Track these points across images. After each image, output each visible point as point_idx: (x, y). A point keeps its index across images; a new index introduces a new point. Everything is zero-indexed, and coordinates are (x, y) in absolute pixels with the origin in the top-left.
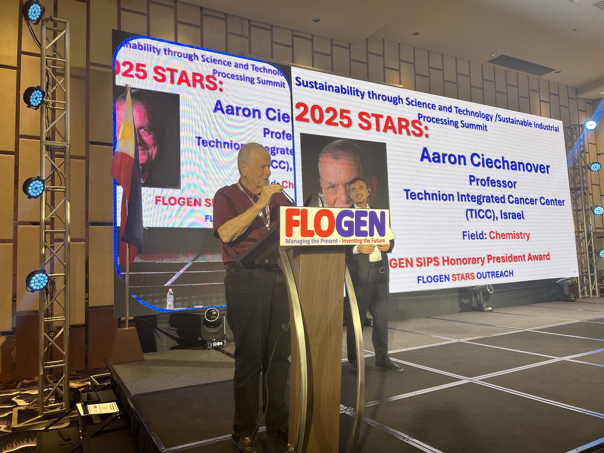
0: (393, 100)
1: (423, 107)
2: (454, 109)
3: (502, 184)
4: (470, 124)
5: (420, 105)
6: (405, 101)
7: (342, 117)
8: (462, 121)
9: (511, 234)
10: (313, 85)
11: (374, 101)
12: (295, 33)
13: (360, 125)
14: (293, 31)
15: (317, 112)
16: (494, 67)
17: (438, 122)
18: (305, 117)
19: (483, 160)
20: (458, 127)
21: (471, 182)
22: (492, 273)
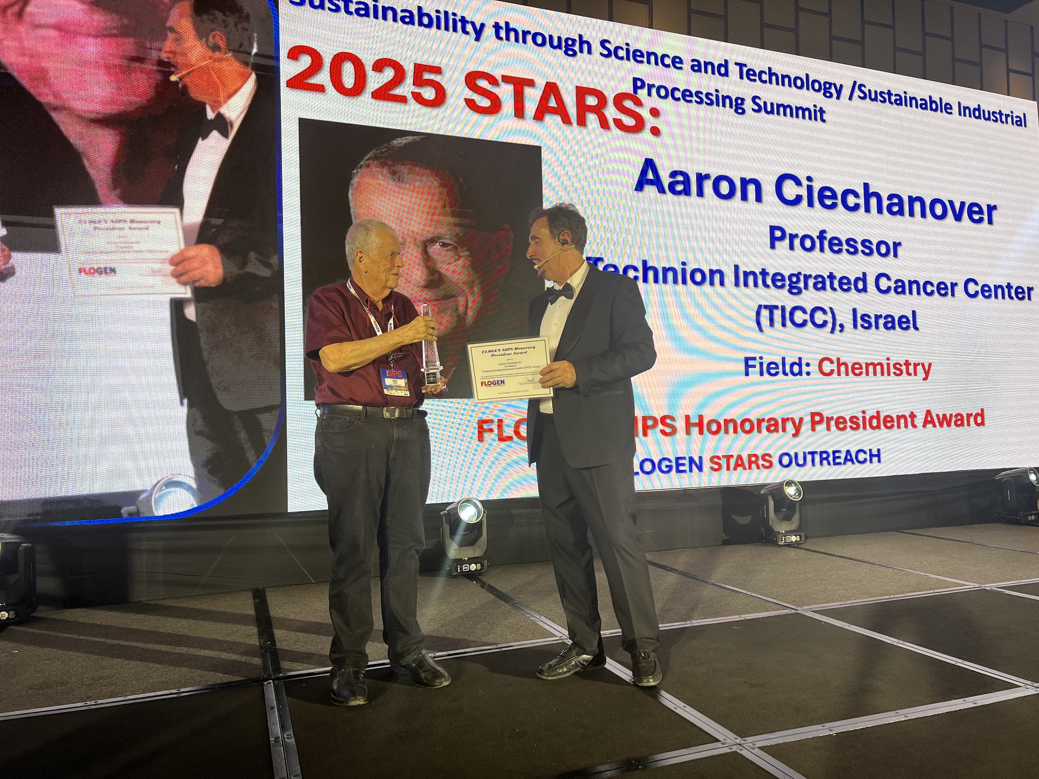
0: (564, 44)
1: (649, 62)
2: (734, 70)
3: (860, 248)
4: (779, 106)
5: (639, 58)
6: (597, 48)
7: (419, 81)
8: (755, 98)
9: (881, 364)
10: (342, 5)
11: (512, 48)
13: (470, 103)
15: (348, 70)
17: (688, 98)
18: (313, 80)
19: (810, 189)
20: (744, 112)
21: (773, 240)
22: (821, 456)
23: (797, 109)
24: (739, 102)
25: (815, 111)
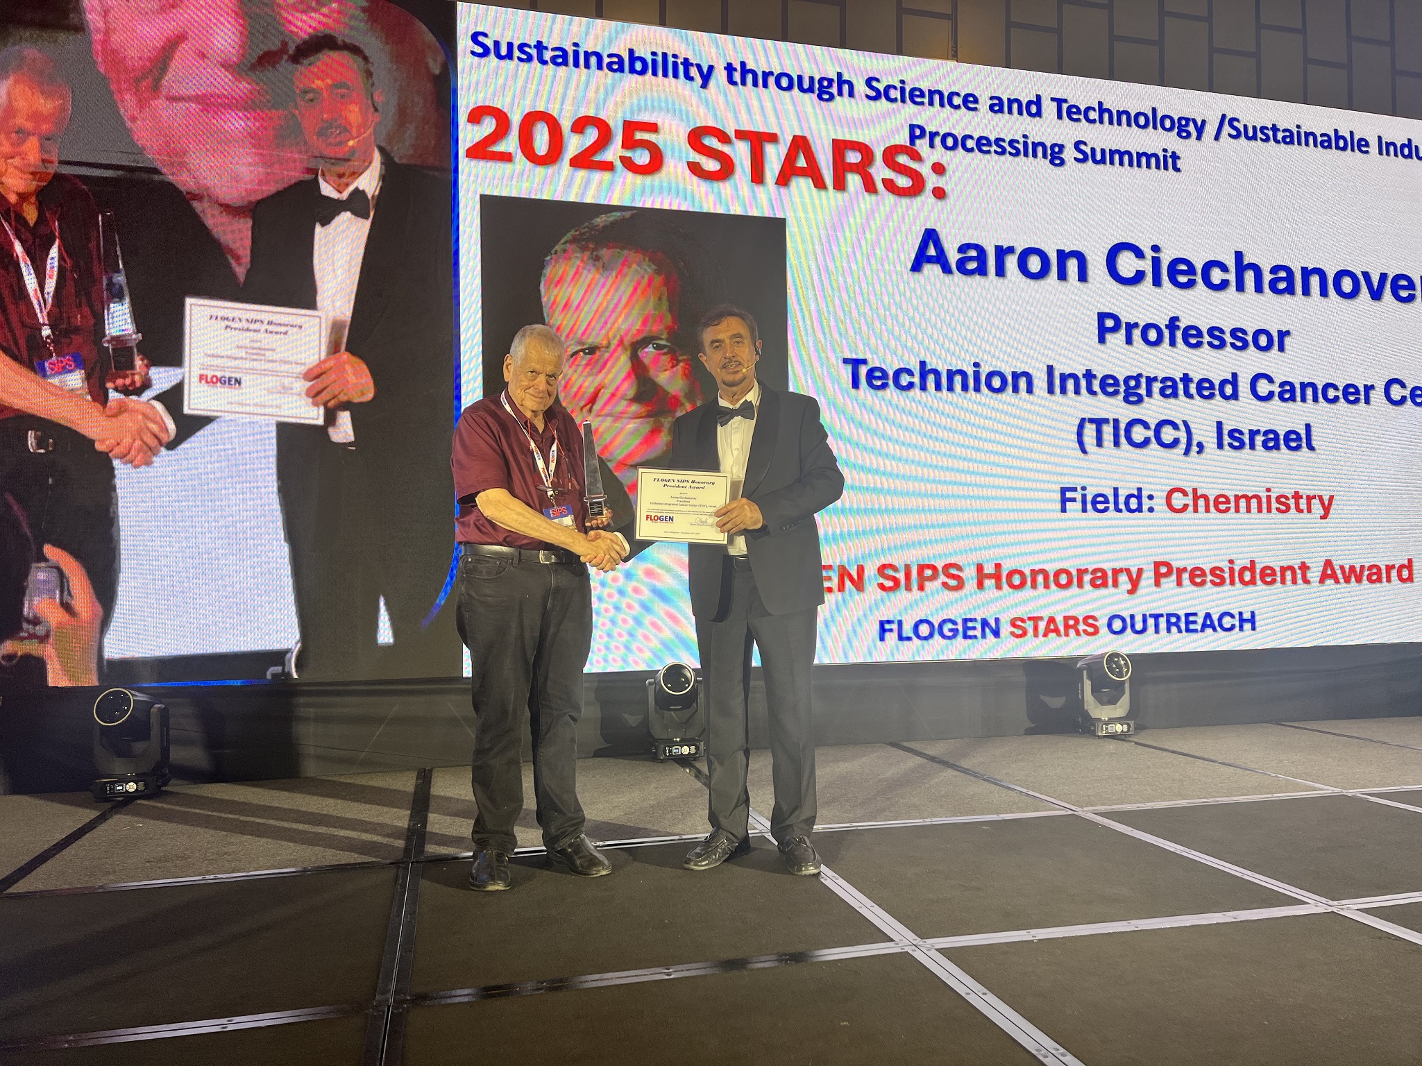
0: (817, 86)
1: (931, 103)
2: (1049, 108)
3: (1229, 340)
4: (1112, 153)
5: (918, 99)
6: (861, 88)
7: (629, 143)
8: (1079, 143)
9: (1258, 497)
10: (533, 53)
11: (748, 93)
13: (695, 168)
15: (541, 133)
17: (985, 148)
18: (499, 148)
19: (1156, 262)
20: (1062, 163)
21: (1103, 333)
22: (1168, 621)
23: (1139, 155)
24: (1057, 149)
25: (1165, 157)
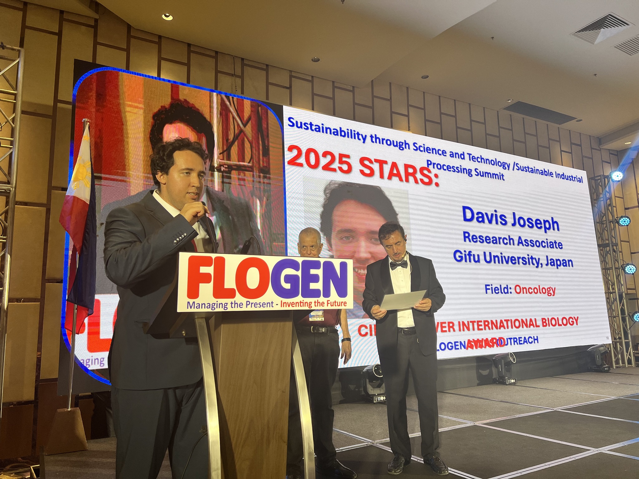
0: (398, 145)
1: (433, 153)
2: (467, 157)
4: (486, 173)
5: (429, 151)
6: (412, 147)
7: (341, 162)
8: (476, 169)
10: (308, 126)
11: (377, 146)
12: (293, 74)
13: (362, 172)
14: (291, 71)
15: (312, 157)
16: (511, 115)
17: (449, 169)
18: (299, 161)
20: (472, 176)
22: (514, 340)
23: (493, 174)
24: (470, 171)
25: (500, 175)
